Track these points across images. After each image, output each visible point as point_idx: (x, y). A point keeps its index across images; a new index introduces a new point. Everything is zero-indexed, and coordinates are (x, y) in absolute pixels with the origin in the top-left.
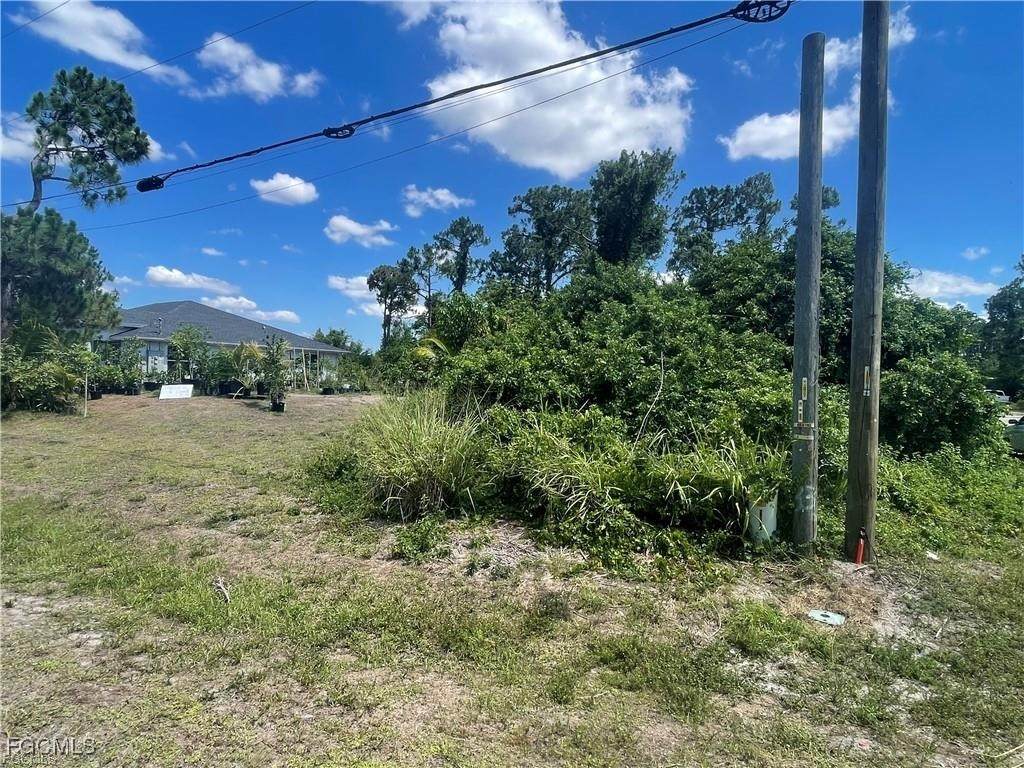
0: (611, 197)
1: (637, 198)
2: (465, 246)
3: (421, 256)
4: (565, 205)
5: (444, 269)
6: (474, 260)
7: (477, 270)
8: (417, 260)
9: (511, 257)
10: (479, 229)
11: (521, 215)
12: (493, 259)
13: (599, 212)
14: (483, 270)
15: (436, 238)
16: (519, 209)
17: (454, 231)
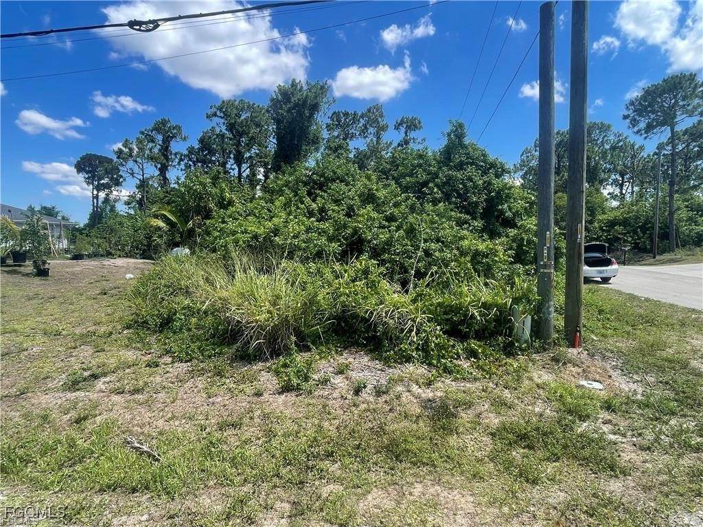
0: (289, 111)
1: (307, 113)
2: (167, 140)
3: (135, 147)
4: (248, 114)
5: (152, 158)
6: (173, 152)
7: (177, 160)
8: (131, 150)
9: (203, 151)
10: (178, 128)
11: (216, 119)
12: (189, 152)
13: (278, 122)
14: (181, 160)
15: (142, 133)
16: (215, 115)
17: (157, 129)
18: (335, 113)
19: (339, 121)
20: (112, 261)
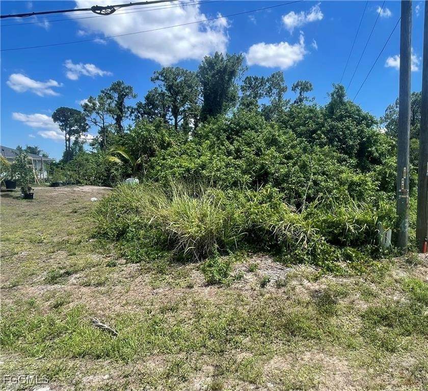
0: (213, 76)
1: (227, 77)
2: (121, 97)
3: (97, 102)
4: (183, 78)
5: (110, 111)
6: (126, 106)
7: (129, 113)
8: (94, 104)
9: (148, 106)
10: (130, 88)
11: (158, 82)
12: (138, 106)
13: (205, 84)
14: (132, 112)
15: (103, 92)
16: (157, 78)
17: (114, 89)
18: (248, 77)
19: (250, 84)
20: (81, 187)
